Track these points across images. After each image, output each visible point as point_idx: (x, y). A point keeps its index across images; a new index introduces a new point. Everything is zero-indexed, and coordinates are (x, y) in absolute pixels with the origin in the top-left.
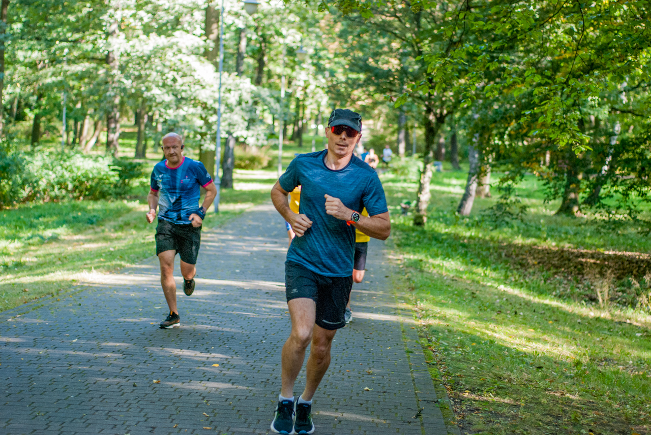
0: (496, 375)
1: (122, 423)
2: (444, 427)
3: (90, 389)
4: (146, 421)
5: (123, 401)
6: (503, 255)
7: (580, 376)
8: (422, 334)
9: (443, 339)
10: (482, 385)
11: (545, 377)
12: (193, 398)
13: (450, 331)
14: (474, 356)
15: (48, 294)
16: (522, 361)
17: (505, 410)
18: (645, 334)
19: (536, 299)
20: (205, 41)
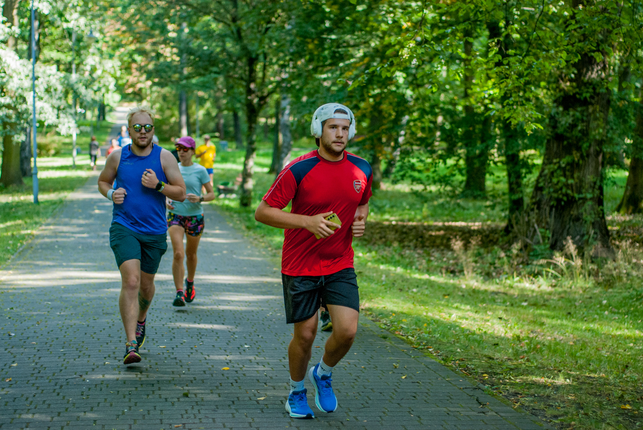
16: (476, 339)
20: (10, 27)
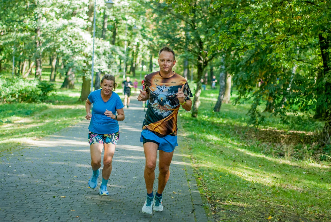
0: (232, 192)
1: (43, 214)
2: (206, 217)
3: (27, 198)
4: (56, 214)
5: (44, 204)
6: (237, 132)
7: (275, 193)
8: (195, 172)
9: (206, 174)
10: (225, 197)
11: (257, 194)
12: (80, 202)
13: (209, 170)
14: (221, 183)
15: (6, 150)
16: (246, 185)
17: (237, 210)
18: (308, 172)
19: (253, 154)
20: (87, 22)
